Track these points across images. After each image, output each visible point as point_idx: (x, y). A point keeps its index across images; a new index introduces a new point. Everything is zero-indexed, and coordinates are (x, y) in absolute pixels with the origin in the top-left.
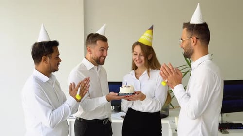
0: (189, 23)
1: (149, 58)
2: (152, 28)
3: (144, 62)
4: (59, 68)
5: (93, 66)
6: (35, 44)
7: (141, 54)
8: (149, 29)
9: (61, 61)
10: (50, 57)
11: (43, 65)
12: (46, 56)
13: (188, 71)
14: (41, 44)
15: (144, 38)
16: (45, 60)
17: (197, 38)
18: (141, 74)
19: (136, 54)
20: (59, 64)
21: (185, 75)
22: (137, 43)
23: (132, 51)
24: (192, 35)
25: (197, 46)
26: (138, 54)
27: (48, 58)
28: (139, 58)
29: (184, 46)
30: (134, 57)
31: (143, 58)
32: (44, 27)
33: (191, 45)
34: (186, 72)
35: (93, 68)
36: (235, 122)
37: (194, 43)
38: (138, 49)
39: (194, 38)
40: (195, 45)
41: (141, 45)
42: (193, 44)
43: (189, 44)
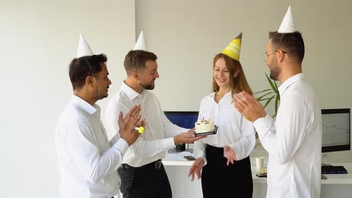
0: (277, 32)
1: (235, 76)
2: (240, 37)
3: (228, 80)
4: (108, 92)
5: (136, 94)
6: (75, 61)
7: (226, 70)
8: (237, 38)
9: (110, 84)
10: (97, 77)
11: (87, 88)
12: (91, 75)
13: (273, 97)
14: (83, 60)
15: (230, 49)
16: (91, 82)
17: (283, 52)
18: (223, 96)
19: (219, 70)
20: (108, 87)
21: (268, 102)
22: (221, 55)
23: (213, 65)
24: (278, 48)
25: (284, 63)
26: (221, 70)
27: (94, 79)
28: (222, 75)
29: (268, 63)
30: (215, 74)
31: (227, 75)
32: (83, 37)
33: (277, 62)
34: (271, 99)
35: (137, 97)
36: (334, 164)
37: (281, 59)
38: (221, 63)
39: (281, 52)
40: (282, 61)
41: (226, 57)
42: (279, 60)
43: (274, 60)
